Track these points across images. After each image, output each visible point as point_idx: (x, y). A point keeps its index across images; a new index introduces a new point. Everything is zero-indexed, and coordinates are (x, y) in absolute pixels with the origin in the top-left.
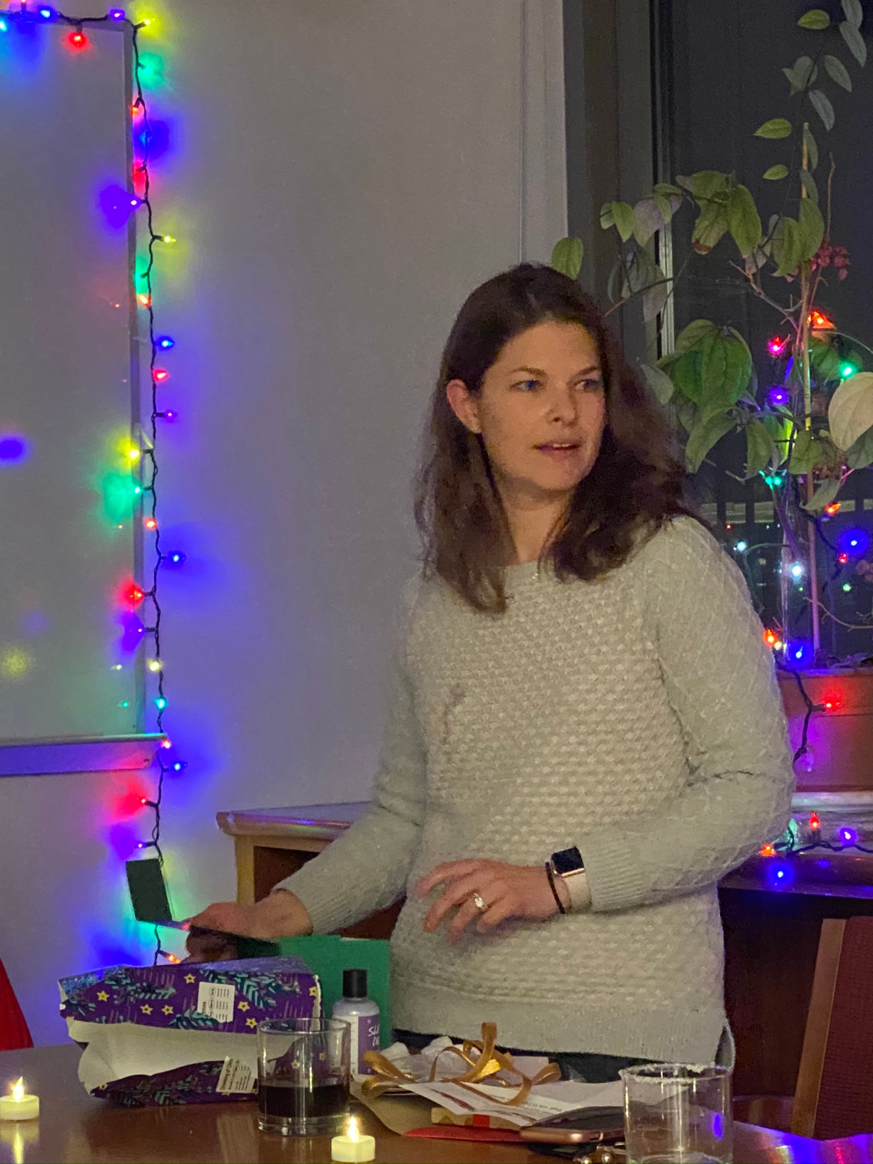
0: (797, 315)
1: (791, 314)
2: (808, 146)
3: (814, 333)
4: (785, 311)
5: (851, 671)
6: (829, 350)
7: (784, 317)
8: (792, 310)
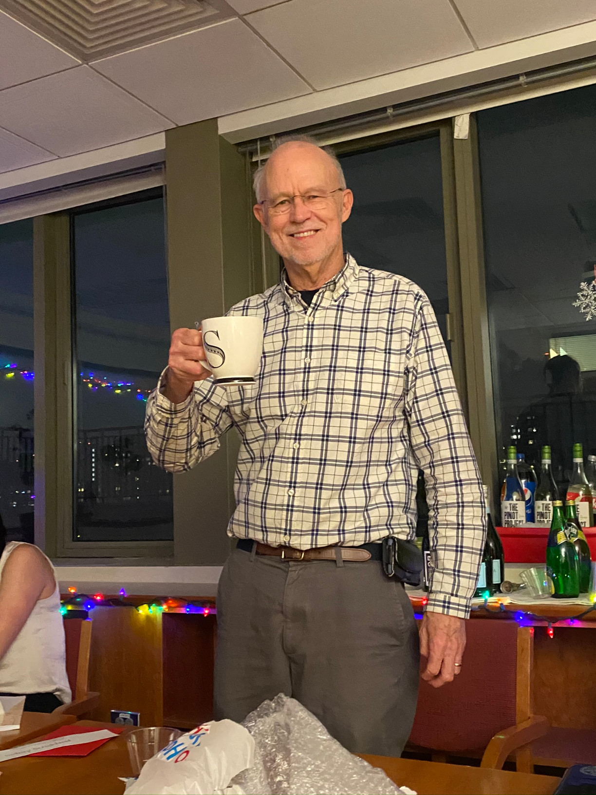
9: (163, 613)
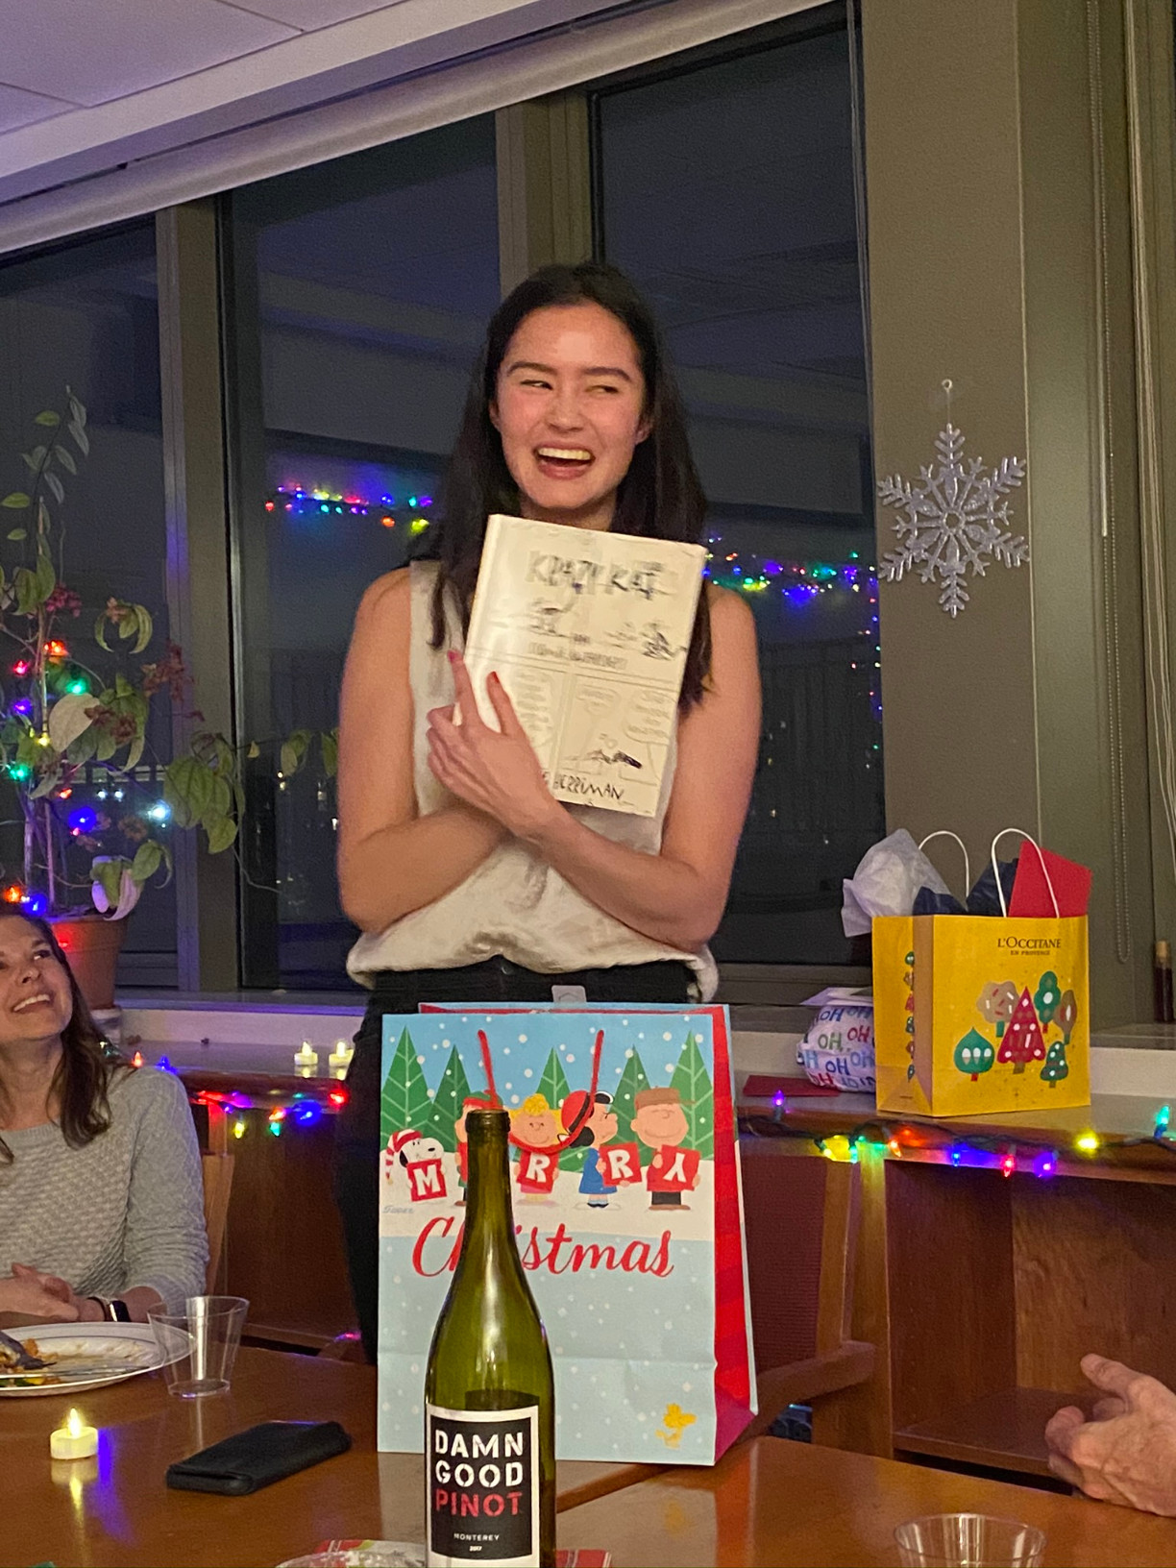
0: (35, 644)
1: (30, 644)
2: (42, 514)
3: (51, 660)
4: (25, 642)
5: (77, 919)
6: (61, 673)
7: (23, 646)
8: (31, 641)
9: (886, 1161)
